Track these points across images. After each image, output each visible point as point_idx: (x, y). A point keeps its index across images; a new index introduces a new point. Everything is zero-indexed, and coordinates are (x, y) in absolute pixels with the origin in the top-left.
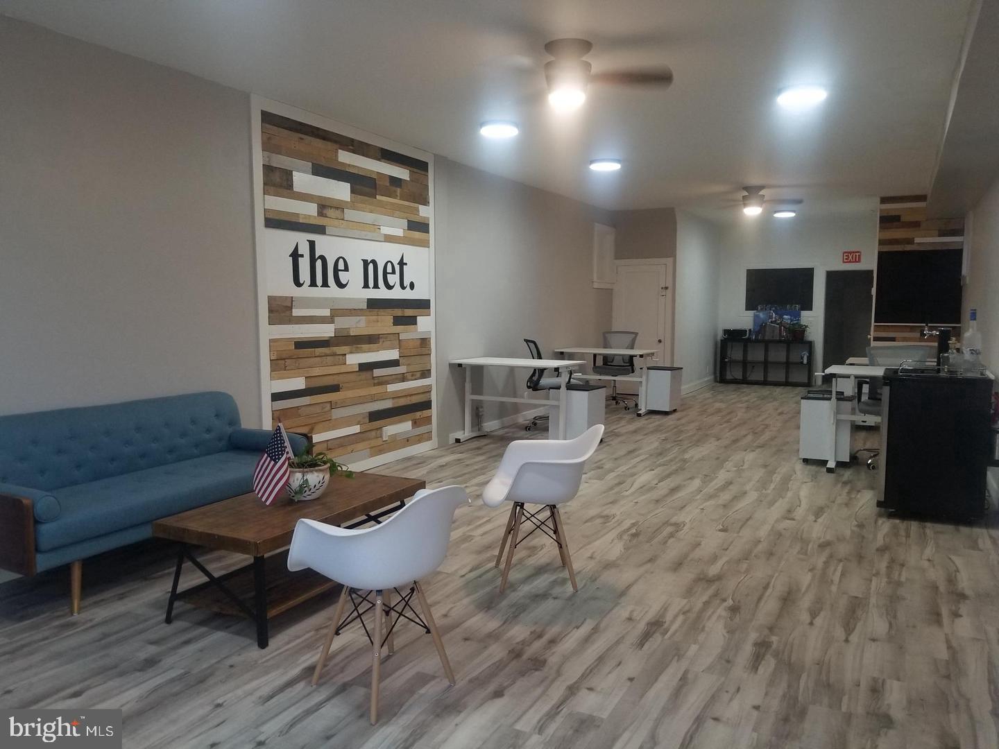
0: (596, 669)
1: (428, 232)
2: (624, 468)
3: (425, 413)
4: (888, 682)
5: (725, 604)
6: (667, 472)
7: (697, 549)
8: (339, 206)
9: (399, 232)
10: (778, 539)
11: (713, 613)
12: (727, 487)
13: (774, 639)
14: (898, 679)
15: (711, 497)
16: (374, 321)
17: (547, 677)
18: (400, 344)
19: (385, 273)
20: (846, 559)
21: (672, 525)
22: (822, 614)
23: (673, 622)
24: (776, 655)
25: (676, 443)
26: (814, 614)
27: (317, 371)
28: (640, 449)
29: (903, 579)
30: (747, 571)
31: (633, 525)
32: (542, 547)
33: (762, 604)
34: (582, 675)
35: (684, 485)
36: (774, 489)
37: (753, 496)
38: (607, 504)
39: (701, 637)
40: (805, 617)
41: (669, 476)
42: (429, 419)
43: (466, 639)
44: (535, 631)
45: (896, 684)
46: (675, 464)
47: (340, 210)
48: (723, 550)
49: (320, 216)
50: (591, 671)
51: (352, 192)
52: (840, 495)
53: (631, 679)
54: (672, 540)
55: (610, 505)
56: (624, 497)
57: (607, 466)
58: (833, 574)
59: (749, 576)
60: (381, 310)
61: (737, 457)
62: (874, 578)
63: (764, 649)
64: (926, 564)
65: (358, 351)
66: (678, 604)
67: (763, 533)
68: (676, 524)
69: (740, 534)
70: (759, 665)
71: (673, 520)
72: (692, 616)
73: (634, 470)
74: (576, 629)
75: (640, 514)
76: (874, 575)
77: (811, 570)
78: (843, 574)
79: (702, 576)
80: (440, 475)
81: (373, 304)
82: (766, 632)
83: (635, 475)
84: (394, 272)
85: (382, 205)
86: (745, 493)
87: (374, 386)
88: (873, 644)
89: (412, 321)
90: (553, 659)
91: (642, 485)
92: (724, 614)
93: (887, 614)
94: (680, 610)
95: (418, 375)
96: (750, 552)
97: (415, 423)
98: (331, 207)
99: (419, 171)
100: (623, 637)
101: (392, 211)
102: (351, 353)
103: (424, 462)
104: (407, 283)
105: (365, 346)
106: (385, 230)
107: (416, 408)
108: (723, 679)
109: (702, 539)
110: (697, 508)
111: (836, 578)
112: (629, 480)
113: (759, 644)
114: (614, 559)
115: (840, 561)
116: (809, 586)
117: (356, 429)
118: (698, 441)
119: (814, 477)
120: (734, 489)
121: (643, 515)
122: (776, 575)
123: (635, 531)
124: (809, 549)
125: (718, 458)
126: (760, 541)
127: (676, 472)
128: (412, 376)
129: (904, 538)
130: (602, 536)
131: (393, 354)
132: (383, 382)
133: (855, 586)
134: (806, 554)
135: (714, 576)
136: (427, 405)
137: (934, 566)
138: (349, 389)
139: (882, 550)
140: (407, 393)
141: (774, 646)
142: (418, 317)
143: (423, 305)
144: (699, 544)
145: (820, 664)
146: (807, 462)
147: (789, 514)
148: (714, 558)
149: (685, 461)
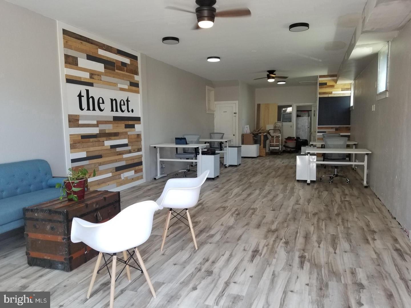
0: (235, 273)
1: (138, 87)
2: (226, 187)
3: (140, 167)
4: (357, 269)
5: (282, 241)
6: (245, 188)
7: (265, 219)
8: (99, 74)
9: (126, 87)
10: (296, 213)
11: (278, 245)
12: (270, 192)
13: (306, 254)
14: (361, 268)
15: (265, 197)
16: (116, 126)
17: (215, 279)
18: (129, 137)
19: (120, 105)
20: (325, 219)
21: (252, 209)
22: (322, 242)
23: (262, 250)
24: (309, 261)
25: (246, 176)
26: (319, 243)
27: (92, 149)
28: (232, 179)
29: (349, 226)
30: (287, 226)
31: (236, 210)
32: (200, 222)
33: (297, 239)
34: (230, 277)
35: (253, 193)
36: (289, 192)
37: (281, 196)
38: (223, 202)
39: (276, 256)
40: (316, 244)
41: (246, 189)
42: (141, 170)
43: (175, 264)
44: (205, 258)
45: (360, 270)
46: (247, 184)
47: (99, 76)
48: (276, 218)
49: (91, 78)
50: (233, 274)
51: (105, 68)
52: (315, 194)
53: (251, 277)
54: (253, 215)
55: (225, 202)
56: (229, 199)
57: (220, 186)
58: (322, 226)
59: (288, 229)
60: (119, 121)
61: (271, 181)
62: (338, 226)
63: (303, 259)
64: (356, 220)
65: (110, 139)
66: (263, 242)
67: (289, 210)
68: (253, 209)
69: (280, 211)
70: (303, 266)
71: (252, 207)
72: (270, 247)
73: (231, 188)
74: (222, 256)
75: (238, 206)
76: (338, 225)
77: (313, 225)
78: (326, 225)
79: (269, 230)
80: (149, 194)
81: (116, 119)
82: (302, 252)
83: (232, 189)
84: (124, 105)
85: (118, 74)
86: (278, 195)
87: (117, 155)
88: (346, 254)
89: (133, 126)
90: (216, 270)
91: (235, 194)
92: (283, 245)
93: (348, 241)
94: (265, 245)
95: (136, 150)
96: (286, 219)
97: (136, 172)
98: (95, 75)
99: (134, 60)
100: (243, 258)
101: (122, 77)
102: (106, 140)
103: (140, 188)
104: (130, 109)
105: (113, 138)
106: (120, 86)
107: (136, 165)
108: (290, 273)
109: (266, 214)
110: (260, 202)
111: (324, 227)
112: (230, 192)
113: (301, 257)
114: (232, 225)
115: (323, 220)
116: (314, 231)
117: (110, 175)
118: (254, 175)
119: (303, 188)
120: (273, 193)
121: (239, 206)
122: (299, 227)
123: (237, 213)
124: (309, 216)
125: (263, 181)
126: (289, 214)
127: (248, 187)
128: (134, 150)
129: (345, 210)
130: (224, 216)
131: (125, 141)
132: (121, 153)
133: (332, 230)
134: (309, 218)
135: (275, 229)
136: (140, 163)
137: (359, 220)
138: (106, 157)
139: (338, 215)
140: (132, 158)
141: (307, 257)
142: (135, 125)
143: (138, 119)
144: (265, 217)
145: (327, 263)
146: (299, 181)
147: (297, 202)
148: (273, 222)
149: (251, 183)
